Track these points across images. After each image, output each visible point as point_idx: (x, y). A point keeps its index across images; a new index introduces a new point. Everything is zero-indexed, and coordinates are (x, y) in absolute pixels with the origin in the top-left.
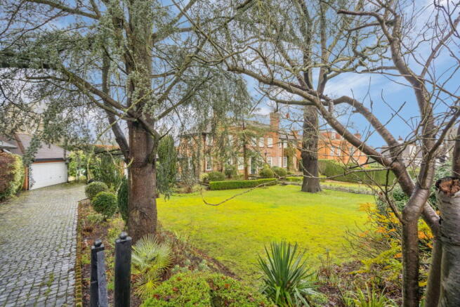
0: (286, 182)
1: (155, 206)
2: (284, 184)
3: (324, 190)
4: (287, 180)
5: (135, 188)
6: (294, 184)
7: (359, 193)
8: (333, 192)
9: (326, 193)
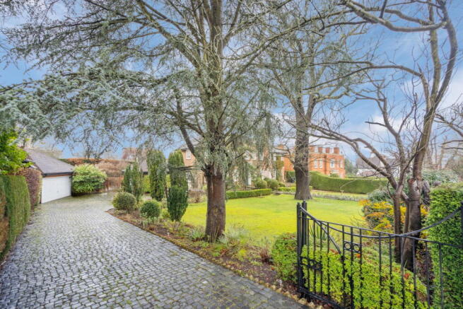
0: (279, 192)
1: (224, 207)
2: (278, 194)
3: (314, 198)
4: (279, 190)
5: (214, 193)
6: (287, 194)
7: (343, 199)
8: (322, 199)
9: (316, 201)
